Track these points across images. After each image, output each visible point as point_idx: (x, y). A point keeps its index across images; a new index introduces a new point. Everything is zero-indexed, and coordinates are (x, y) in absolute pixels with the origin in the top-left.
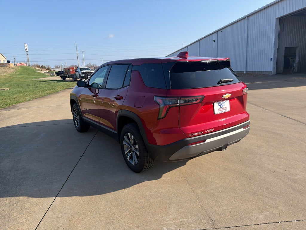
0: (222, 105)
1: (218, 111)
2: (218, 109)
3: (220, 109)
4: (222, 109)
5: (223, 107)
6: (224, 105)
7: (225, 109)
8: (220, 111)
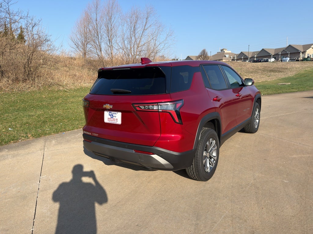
0: (113, 115)
1: (108, 120)
2: (108, 118)
3: (110, 119)
4: (112, 120)
5: (114, 118)
6: (115, 117)
7: (115, 120)
8: (110, 120)
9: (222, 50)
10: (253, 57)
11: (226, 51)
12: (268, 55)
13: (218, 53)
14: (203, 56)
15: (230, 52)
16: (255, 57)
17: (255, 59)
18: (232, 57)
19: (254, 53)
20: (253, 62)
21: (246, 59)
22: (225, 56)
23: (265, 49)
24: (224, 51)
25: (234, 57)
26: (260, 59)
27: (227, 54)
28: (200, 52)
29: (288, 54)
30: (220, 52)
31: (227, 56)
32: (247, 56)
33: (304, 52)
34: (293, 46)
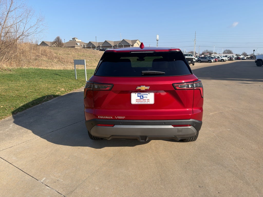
0: (143, 96)
1: (136, 101)
4: (142, 100)
5: (144, 99)
6: (147, 97)
7: (147, 101)
8: (139, 101)
9: (74, 39)
10: (99, 47)
11: (77, 40)
12: (110, 46)
13: (70, 41)
14: (58, 42)
15: (80, 41)
16: (100, 47)
17: (101, 48)
18: (82, 45)
19: (99, 43)
20: (100, 50)
21: (94, 47)
22: (77, 44)
23: (107, 41)
24: (75, 39)
25: (84, 46)
26: (104, 48)
27: (79, 42)
28: (55, 39)
29: (123, 46)
30: (72, 40)
31: (79, 44)
32: (94, 46)
33: (132, 45)
34: (125, 40)
